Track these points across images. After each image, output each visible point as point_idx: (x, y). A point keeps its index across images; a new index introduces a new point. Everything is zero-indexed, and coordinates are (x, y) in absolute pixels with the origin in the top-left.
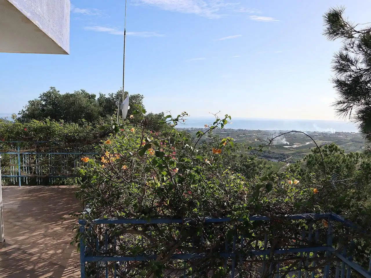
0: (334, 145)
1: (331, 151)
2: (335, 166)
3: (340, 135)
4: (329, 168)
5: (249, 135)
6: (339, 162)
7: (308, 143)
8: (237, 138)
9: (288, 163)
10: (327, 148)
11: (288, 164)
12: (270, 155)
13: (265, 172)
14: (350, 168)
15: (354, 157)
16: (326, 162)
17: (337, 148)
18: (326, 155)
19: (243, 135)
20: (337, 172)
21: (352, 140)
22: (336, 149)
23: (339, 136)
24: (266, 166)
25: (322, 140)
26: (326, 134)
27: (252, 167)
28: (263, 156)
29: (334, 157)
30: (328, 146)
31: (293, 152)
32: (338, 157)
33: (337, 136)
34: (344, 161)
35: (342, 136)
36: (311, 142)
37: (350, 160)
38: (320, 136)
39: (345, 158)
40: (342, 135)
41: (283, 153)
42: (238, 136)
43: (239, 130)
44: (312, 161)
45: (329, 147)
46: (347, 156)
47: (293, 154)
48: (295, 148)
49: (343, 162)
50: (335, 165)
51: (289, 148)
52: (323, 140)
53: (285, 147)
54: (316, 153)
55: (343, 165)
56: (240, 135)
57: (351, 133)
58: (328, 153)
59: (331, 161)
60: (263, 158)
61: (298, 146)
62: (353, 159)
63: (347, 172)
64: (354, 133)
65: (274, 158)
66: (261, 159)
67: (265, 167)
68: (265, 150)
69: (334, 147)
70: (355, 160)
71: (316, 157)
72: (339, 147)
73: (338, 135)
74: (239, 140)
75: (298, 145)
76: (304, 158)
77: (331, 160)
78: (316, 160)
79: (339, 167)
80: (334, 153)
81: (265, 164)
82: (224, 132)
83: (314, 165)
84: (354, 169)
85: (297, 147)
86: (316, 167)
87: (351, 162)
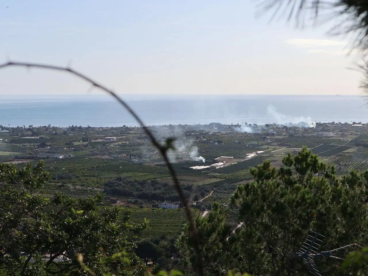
0: (307, 155)
1: (302, 171)
2: (314, 211)
3: (328, 130)
4: (300, 217)
5: (100, 140)
6: (323, 201)
7: (251, 156)
8: (66, 152)
9: (204, 210)
10: (291, 165)
11: (206, 213)
12: (158, 192)
13: (126, 242)
14: (351, 215)
15: (360, 185)
16: (290, 203)
17: (316, 161)
18: (290, 183)
19: (83, 141)
20: (321, 228)
21: (356, 143)
22: (315, 166)
23: (325, 134)
24: (127, 224)
25: (284, 145)
26: (295, 129)
27: (88, 231)
28: (141, 197)
29: (310, 187)
30: (293, 158)
31: (214, 180)
32: (320, 187)
33: (320, 133)
34: (336, 196)
35: (331, 134)
36: (259, 152)
37: (352, 192)
38: (280, 135)
39: (339, 188)
40: (333, 131)
41: (190, 184)
42: (69, 144)
43: (73, 129)
44: (253, 201)
45: (297, 159)
46: (343, 182)
47: (216, 185)
48: (221, 170)
49: (333, 199)
50: (315, 208)
51: (204, 169)
52: (289, 146)
53: (194, 168)
54: (263, 180)
55: (335, 208)
56: (76, 144)
57: (354, 123)
58: (295, 176)
59: (303, 198)
60: (140, 201)
61: (228, 164)
62: (358, 190)
63: (344, 226)
64: (360, 123)
65: (167, 199)
66: (133, 203)
67: (123, 228)
68: (144, 178)
69: (309, 159)
70: (362, 192)
71: (263, 191)
72: (321, 160)
73: (323, 130)
74: (72, 156)
75: (228, 161)
76: (233, 195)
77: (304, 196)
78: (264, 199)
79: (325, 215)
80: (311, 176)
81: (125, 219)
82: (32, 136)
83: (258, 214)
84: (361, 215)
85: (226, 165)
86: (266, 220)
87: (353, 197)
